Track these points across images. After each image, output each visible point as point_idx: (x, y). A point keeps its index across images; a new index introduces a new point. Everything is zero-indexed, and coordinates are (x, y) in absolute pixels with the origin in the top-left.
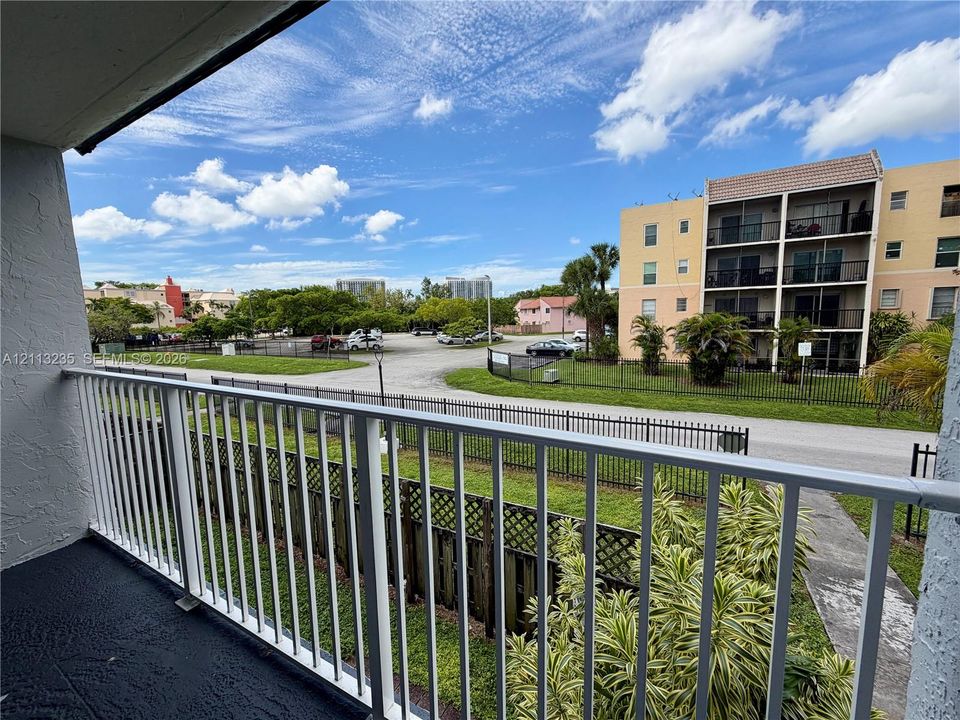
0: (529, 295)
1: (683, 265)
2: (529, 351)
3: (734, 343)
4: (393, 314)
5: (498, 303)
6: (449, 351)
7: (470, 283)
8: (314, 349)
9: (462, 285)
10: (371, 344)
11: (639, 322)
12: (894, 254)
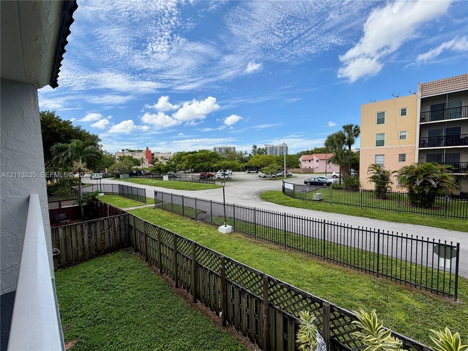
0: (307, 153)
1: (403, 134)
2: (306, 183)
3: (442, 182)
4: (236, 162)
5: (290, 157)
6: (263, 181)
7: (276, 147)
8: (201, 178)
9: (272, 148)
10: (226, 177)
11: (373, 168)
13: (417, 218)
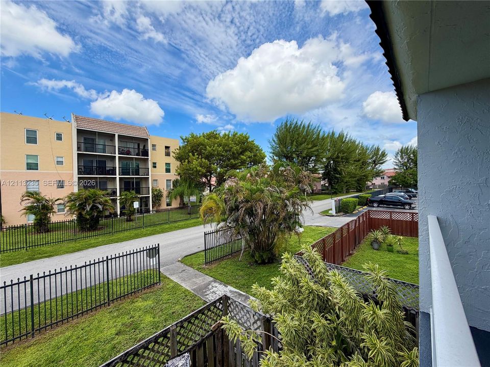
1: (60, 160)
3: (105, 205)
11: (29, 196)
12: (155, 167)
13: (93, 241)
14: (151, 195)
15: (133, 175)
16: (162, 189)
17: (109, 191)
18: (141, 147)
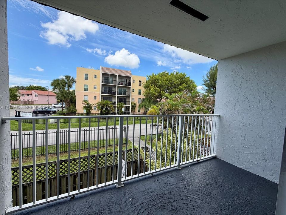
1: (95, 87)
3: (111, 108)
11: (85, 102)
12: (133, 91)
14: (130, 106)
15: (123, 95)
16: (136, 103)
17: (113, 102)
18: (128, 81)
